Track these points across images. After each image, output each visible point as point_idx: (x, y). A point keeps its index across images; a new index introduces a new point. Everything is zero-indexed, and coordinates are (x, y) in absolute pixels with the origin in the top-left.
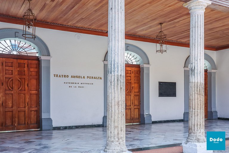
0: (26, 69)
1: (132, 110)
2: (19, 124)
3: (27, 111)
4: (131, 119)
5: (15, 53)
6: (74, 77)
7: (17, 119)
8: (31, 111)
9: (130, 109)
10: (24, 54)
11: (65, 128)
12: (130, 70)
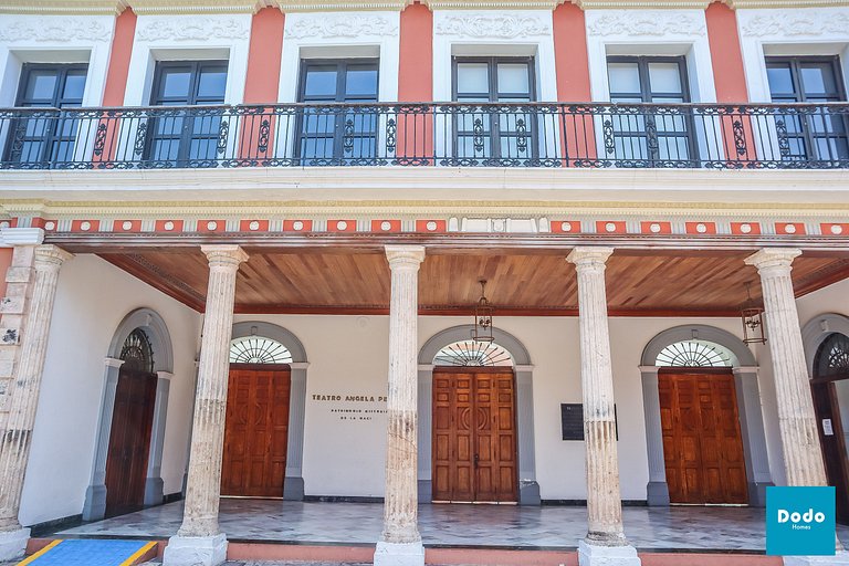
0: (270, 387)
1: (493, 470)
2: (251, 485)
3: (266, 461)
4: (491, 491)
5: (255, 361)
6: (352, 399)
7: (248, 476)
8: (274, 462)
9: (490, 467)
10: (269, 361)
11: (330, 500)
12: (489, 381)
